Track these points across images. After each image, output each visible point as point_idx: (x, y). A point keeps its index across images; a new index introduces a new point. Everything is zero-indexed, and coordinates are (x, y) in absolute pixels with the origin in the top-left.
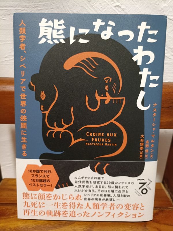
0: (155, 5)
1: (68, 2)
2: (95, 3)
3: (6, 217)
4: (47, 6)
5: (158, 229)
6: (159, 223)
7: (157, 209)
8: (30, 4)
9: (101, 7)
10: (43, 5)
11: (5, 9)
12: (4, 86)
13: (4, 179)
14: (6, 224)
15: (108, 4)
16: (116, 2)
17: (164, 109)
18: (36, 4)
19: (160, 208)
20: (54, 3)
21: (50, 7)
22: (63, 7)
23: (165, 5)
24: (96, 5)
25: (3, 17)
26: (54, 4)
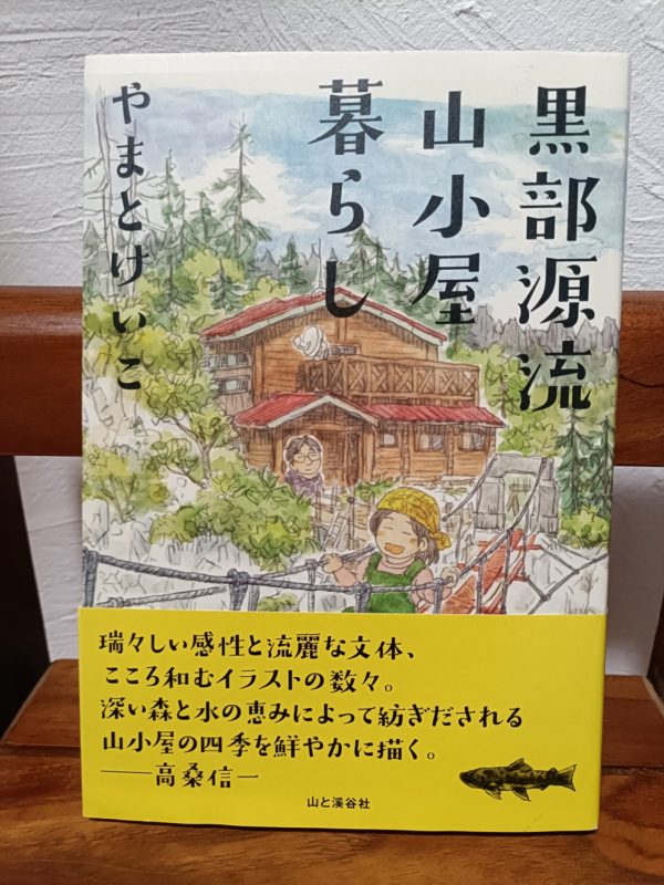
2: (380, 5)
3: (62, 797)
4: (204, 23)
5: (630, 843)
6: (636, 824)
8: (141, 17)
9: (405, 16)
10: (189, 18)
11: (50, 40)
12: (53, 318)
13: (56, 662)
14: (65, 820)
17: (648, 390)
18: (164, 15)
19: (641, 768)
20: (229, 10)
21: (215, 26)
22: (265, 21)
24: (386, 10)
25: (45, 70)
26: (229, 15)
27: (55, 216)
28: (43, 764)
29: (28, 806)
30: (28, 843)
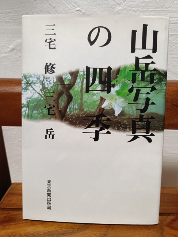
0: (111, 9)
1: (36, 8)
2: (59, 9)
4: (18, 12)
8: (3, 11)
9: (64, 11)
10: (15, 11)
15: (70, 9)
16: (77, 7)
18: (9, 10)
20: (24, 9)
22: (32, 12)
23: (120, 8)
26: (24, 11)
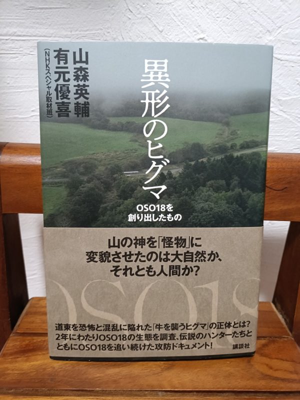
0: (256, 38)
1: (130, 31)
2: (169, 34)
3: (44, 353)
4: (98, 37)
5: (267, 365)
6: (269, 358)
7: (266, 339)
8: (73, 33)
9: (178, 39)
10: (92, 35)
11: (34, 40)
15: (188, 36)
16: (200, 32)
18: (82, 33)
19: (271, 337)
20: (108, 32)
21: (103, 39)
22: (123, 38)
23: (271, 38)
24: (171, 36)
25: (31, 52)
27: (32, 111)
28: (33, 340)
29: (30, 356)
30: (32, 370)
